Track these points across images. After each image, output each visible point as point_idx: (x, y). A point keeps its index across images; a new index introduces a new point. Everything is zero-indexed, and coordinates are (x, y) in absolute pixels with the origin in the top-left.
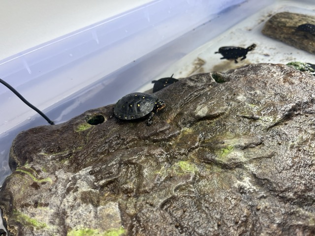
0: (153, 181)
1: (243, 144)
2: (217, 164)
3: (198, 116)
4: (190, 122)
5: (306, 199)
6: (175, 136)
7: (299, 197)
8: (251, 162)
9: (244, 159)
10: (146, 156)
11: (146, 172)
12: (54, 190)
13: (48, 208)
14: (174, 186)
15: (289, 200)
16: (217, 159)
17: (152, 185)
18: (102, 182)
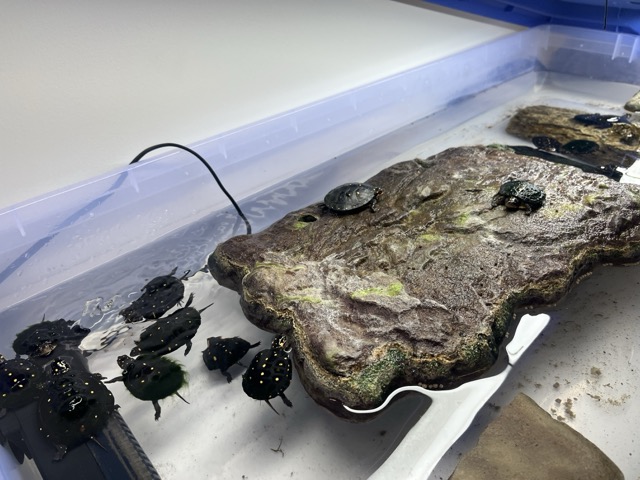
0: (405, 252)
1: (477, 210)
2: (458, 231)
3: (423, 197)
4: (415, 204)
5: (545, 240)
6: (405, 217)
7: (540, 239)
8: (489, 223)
9: (482, 222)
10: (387, 236)
11: (394, 247)
12: (310, 275)
13: (314, 288)
14: (428, 252)
15: (532, 243)
16: (457, 226)
17: (406, 256)
18: (356, 261)
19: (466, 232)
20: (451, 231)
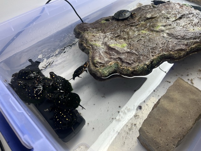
0: (133, 35)
1: (164, 25)
2: (155, 31)
3: (147, 18)
4: (144, 20)
5: (184, 38)
6: (139, 24)
7: (182, 38)
8: (167, 30)
9: (164, 29)
10: (129, 29)
11: (130, 33)
12: (100, 37)
14: (141, 36)
15: (179, 39)
16: (155, 29)
18: (116, 36)
19: (157, 32)
20: (152, 31)
